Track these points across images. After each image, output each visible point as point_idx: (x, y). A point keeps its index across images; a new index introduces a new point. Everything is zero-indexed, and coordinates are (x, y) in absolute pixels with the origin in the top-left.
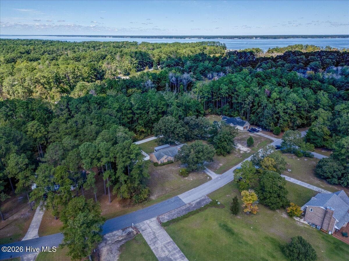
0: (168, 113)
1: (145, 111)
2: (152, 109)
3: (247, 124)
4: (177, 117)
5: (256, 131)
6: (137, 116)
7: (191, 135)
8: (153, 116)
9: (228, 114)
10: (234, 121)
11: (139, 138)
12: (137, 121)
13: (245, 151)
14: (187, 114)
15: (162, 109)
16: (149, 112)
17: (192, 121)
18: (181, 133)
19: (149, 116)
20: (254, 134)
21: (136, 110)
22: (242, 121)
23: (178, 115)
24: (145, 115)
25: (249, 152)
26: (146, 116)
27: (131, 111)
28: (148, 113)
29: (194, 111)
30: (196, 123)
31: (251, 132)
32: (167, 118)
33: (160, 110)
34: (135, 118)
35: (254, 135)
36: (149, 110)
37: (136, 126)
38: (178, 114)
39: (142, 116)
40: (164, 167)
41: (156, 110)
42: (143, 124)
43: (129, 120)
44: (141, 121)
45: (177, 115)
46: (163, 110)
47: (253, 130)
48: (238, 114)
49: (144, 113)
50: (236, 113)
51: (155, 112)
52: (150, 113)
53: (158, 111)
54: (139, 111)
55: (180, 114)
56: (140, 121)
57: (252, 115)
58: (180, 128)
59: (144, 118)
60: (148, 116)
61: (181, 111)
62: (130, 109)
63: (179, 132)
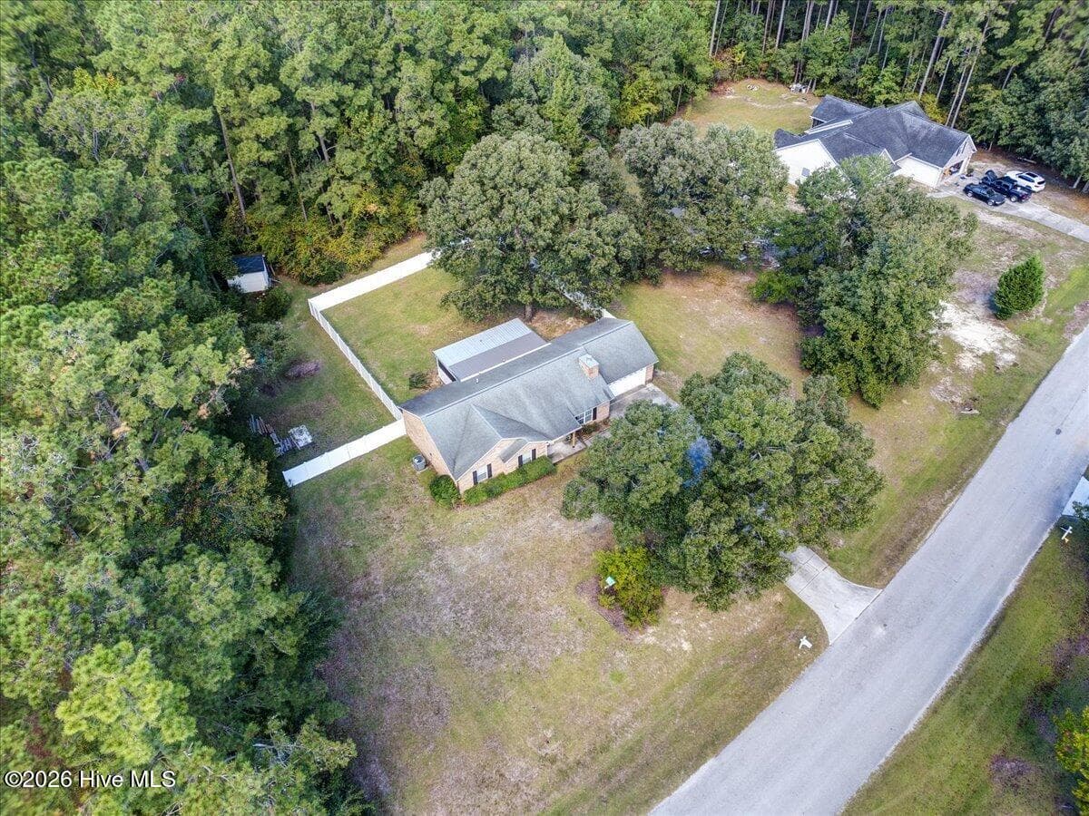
0: (520, 95)
1: (369, 89)
2: (416, 75)
3: (966, 151)
4: (571, 119)
5: (1017, 195)
6: (319, 124)
7: (658, 251)
8: (424, 117)
9: (838, 78)
10: (893, 130)
11: (351, 260)
12: (332, 154)
13: (988, 350)
14: (622, 84)
15: (477, 69)
16: (395, 91)
17: (669, 159)
18: (604, 255)
19: (399, 117)
20: (1010, 217)
21: (308, 81)
22: (940, 131)
23: (581, 107)
24: (370, 118)
25: (1009, 357)
26: (379, 121)
27: (272, 92)
28: (389, 101)
29: (664, 68)
30: (698, 173)
31: (985, 200)
32: (508, 148)
33: (465, 73)
34: (307, 143)
35: (1011, 225)
36: (394, 82)
37: (327, 184)
38: (576, 98)
39: (356, 122)
40: (495, 509)
41: (440, 77)
42: (367, 175)
43: (268, 156)
44: (350, 156)
45: (571, 106)
46: (484, 76)
47: (996, 190)
48: (899, 80)
49: (363, 101)
50: (888, 72)
51: (439, 86)
52: (402, 101)
53: (457, 80)
54: (327, 92)
55: (592, 101)
56: (344, 158)
57: (990, 93)
58: (595, 223)
59: (367, 133)
60: (393, 120)
61: (592, 79)
62: (270, 77)
63: (589, 246)
